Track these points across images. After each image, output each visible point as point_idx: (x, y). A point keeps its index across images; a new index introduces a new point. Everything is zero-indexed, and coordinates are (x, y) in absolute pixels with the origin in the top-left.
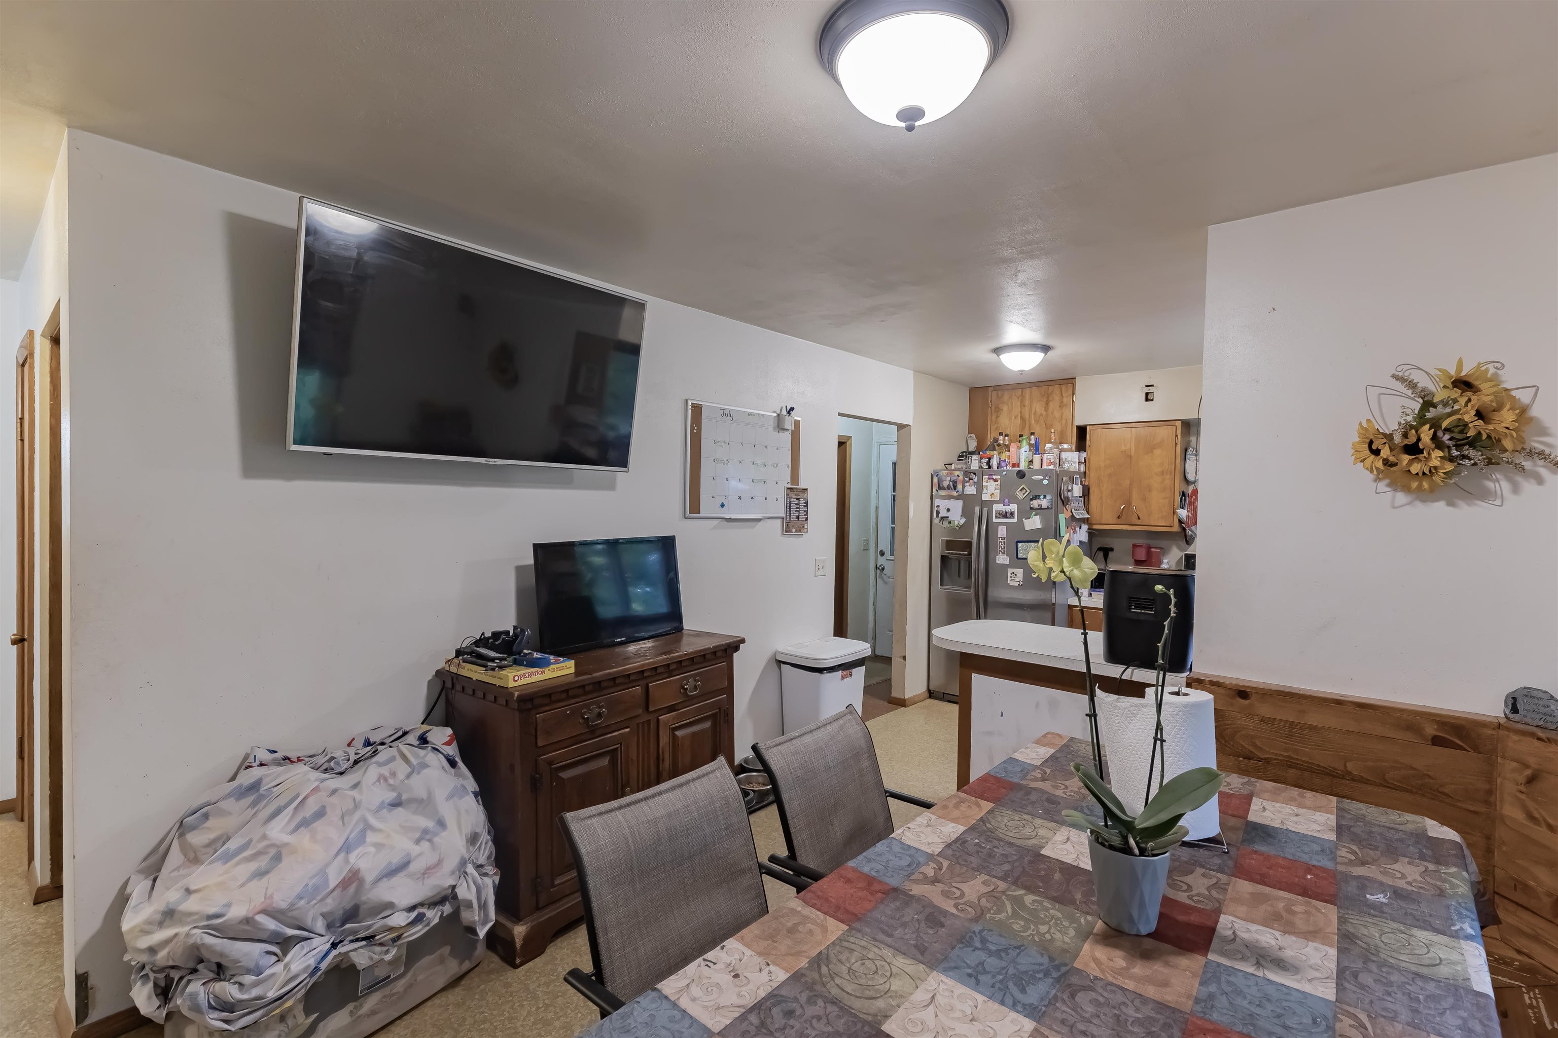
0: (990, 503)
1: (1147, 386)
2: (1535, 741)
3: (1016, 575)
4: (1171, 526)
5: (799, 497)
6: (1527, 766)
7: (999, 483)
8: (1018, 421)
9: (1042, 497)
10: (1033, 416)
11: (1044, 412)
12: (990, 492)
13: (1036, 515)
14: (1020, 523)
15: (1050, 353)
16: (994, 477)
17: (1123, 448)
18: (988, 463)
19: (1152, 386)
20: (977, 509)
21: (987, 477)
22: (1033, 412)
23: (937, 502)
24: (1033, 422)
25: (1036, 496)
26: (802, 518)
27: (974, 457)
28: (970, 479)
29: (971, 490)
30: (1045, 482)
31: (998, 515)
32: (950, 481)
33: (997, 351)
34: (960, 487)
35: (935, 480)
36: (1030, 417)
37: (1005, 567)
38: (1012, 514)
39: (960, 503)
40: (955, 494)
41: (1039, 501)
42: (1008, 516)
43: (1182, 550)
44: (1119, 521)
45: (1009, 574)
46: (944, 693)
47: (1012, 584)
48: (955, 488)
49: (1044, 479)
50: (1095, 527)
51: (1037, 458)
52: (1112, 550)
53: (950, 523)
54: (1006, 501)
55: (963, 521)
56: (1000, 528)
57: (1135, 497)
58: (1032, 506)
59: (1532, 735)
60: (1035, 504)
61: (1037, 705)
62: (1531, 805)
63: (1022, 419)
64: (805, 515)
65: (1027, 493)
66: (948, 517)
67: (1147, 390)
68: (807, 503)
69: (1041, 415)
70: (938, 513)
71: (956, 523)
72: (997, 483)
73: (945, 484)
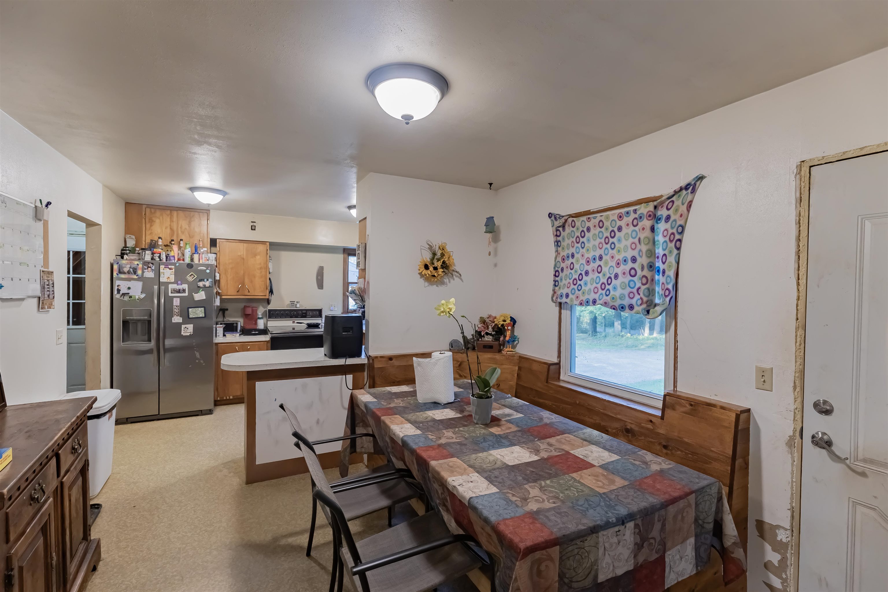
0: (167, 284)
1: (252, 222)
2: (460, 354)
3: (188, 329)
4: (265, 296)
5: (49, 279)
6: (459, 362)
7: (174, 269)
8: (168, 231)
9: (205, 280)
10: (179, 229)
11: (187, 227)
12: (166, 276)
13: (202, 291)
14: (191, 296)
15: (226, 196)
16: (170, 267)
17: (239, 254)
18: (159, 257)
19: (255, 222)
20: (156, 287)
21: (164, 266)
22: (180, 226)
23: (117, 283)
24: (180, 232)
25: (201, 280)
26: (51, 297)
27: (147, 252)
28: (148, 267)
29: (149, 274)
30: (208, 271)
31: (173, 291)
32: (130, 268)
33: (192, 189)
34: (139, 272)
35: (116, 267)
36: (177, 229)
37: (179, 325)
38: (184, 291)
39: (140, 284)
40: (135, 277)
41: (203, 282)
42: (181, 292)
43: (264, 307)
44: (238, 294)
45: (183, 329)
46: (127, 418)
47: (184, 334)
48: (135, 272)
49: (207, 269)
50: (223, 297)
51: (196, 257)
52: (227, 310)
53: (130, 297)
54: (179, 282)
55: (143, 296)
56: (175, 299)
57: (247, 281)
58: (199, 285)
59: (459, 352)
60: (201, 284)
61: (296, 389)
62: (460, 372)
63: (171, 229)
64: (53, 294)
65: (195, 277)
66: (129, 293)
67: (252, 224)
68: (53, 284)
69: (185, 229)
70: (119, 291)
71: (137, 297)
72: (172, 271)
73: (126, 270)
